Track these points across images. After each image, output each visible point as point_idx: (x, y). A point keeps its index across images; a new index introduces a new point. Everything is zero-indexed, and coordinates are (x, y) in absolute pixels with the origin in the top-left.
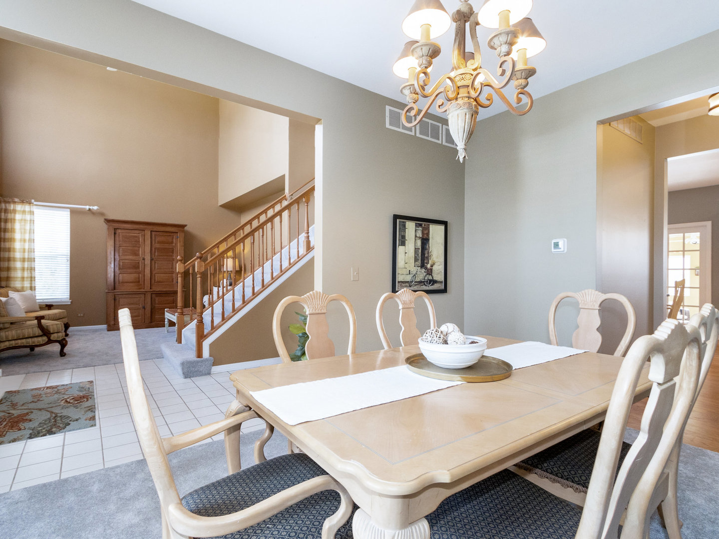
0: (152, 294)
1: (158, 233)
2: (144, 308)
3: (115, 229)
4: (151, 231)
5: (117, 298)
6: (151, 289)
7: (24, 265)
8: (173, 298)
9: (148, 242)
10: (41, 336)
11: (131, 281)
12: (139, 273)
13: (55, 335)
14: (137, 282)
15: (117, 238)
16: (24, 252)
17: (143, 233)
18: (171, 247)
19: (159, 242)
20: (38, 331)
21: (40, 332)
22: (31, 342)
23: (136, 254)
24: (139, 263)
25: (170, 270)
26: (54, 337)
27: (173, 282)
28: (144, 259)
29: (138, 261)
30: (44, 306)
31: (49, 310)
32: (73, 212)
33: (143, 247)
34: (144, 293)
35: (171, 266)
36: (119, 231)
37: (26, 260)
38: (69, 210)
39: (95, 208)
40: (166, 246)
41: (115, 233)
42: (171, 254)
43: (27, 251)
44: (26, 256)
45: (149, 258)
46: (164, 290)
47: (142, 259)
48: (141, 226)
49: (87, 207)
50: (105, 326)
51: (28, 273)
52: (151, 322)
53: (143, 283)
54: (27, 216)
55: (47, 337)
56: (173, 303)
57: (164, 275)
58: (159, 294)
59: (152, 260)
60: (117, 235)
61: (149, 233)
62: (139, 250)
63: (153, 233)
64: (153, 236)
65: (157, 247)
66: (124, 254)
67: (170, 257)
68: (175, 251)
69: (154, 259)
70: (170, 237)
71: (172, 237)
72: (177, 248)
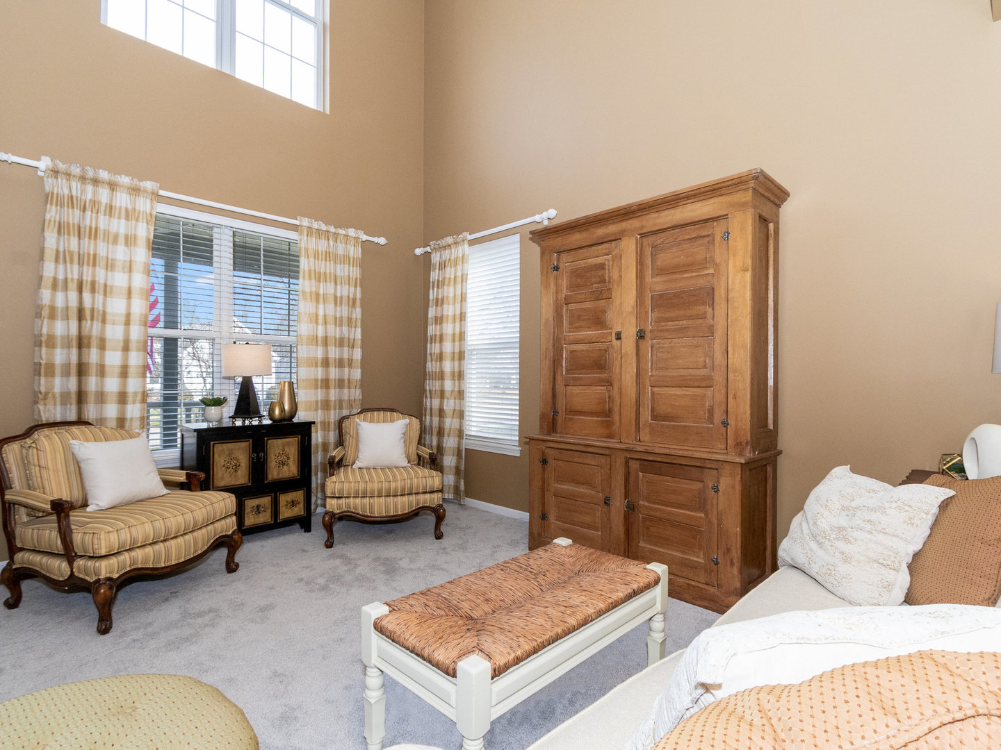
0: (628, 460)
1: (660, 238)
2: (607, 502)
3: (556, 254)
4: (640, 236)
5: (550, 458)
6: (638, 439)
9: (628, 277)
11: (592, 408)
12: (608, 384)
14: (604, 412)
15: (559, 282)
17: (617, 250)
18: (702, 282)
19: (666, 271)
23: (598, 321)
24: (606, 350)
25: (701, 373)
27: (709, 420)
28: (619, 336)
29: (604, 346)
33: (619, 295)
34: (607, 453)
36: (565, 259)
38: (518, 238)
39: (551, 213)
40: (685, 281)
41: (556, 269)
42: (704, 309)
45: (636, 334)
47: (614, 337)
48: (611, 229)
49: (537, 217)
53: (617, 418)
56: (699, 509)
57: (677, 391)
58: (650, 462)
59: (641, 335)
60: (560, 272)
62: (606, 311)
63: (646, 242)
64: (648, 251)
65: (657, 289)
66: (577, 325)
67: (700, 321)
68: (720, 293)
69: (648, 335)
70: (700, 241)
71: (707, 239)
72: (723, 279)
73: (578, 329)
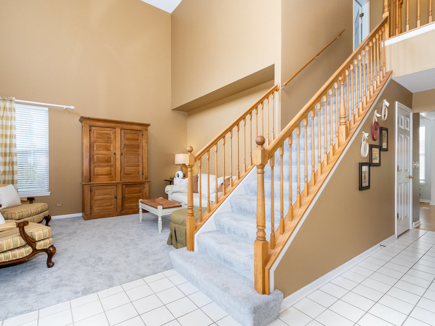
0: (122, 185)
1: (126, 131)
2: (116, 198)
3: (90, 126)
4: (121, 129)
5: (93, 190)
6: (121, 180)
7: (5, 159)
8: (139, 188)
9: (118, 139)
10: (23, 246)
11: (104, 173)
12: (111, 166)
13: (42, 242)
14: (109, 174)
15: (92, 135)
16: (6, 146)
17: (114, 130)
18: (137, 143)
19: (127, 139)
20: (20, 241)
21: (23, 241)
22: (11, 257)
23: (108, 149)
24: (110, 157)
25: (137, 163)
26: (39, 246)
27: (139, 174)
28: (115, 154)
29: (109, 156)
30: (26, 200)
31: (30, 203)
32: (51, 110)
33: (114, 143)
34: (116, 184)
35: (137, 160)
36: (93, 128)
37: (8, 154)
38: (47, 109)
39: (72, 107)
40: (133, 143)
41: (90, 130)
42: (137, 149)
43: (8, 146)
44: (8, 151)
45: (120, 153)
46: (133, 181)
47: (113, 154)
48: (112, 125)
49: (65, 107)
50: (80, 215)
51: (9, 168)
52: (122, 210)
53: (114, 175)
54: (8, 112)
55: (32, 247)
56: (140, 193)
57: (131, 168)
58: (128, 185)
59: (122, 154)
60: (92, 132)
61: (119, 130)
62: (110, 146)
63: (123, 131)
64: (123, 133)
65: (126, 143)
66: (98, 149)
67: (136, 152)
68: (141, 147)
69: (123, 154)
70: (136, 134)
71: (138, 134)
72: (142, 144)
73: (99, 150)
